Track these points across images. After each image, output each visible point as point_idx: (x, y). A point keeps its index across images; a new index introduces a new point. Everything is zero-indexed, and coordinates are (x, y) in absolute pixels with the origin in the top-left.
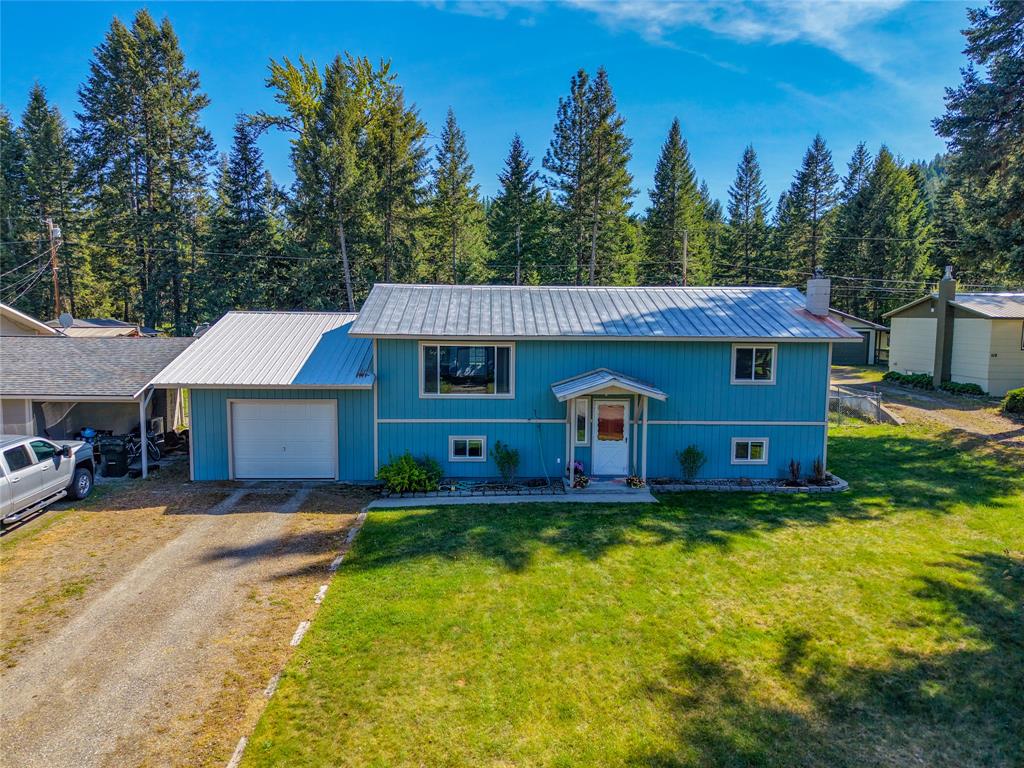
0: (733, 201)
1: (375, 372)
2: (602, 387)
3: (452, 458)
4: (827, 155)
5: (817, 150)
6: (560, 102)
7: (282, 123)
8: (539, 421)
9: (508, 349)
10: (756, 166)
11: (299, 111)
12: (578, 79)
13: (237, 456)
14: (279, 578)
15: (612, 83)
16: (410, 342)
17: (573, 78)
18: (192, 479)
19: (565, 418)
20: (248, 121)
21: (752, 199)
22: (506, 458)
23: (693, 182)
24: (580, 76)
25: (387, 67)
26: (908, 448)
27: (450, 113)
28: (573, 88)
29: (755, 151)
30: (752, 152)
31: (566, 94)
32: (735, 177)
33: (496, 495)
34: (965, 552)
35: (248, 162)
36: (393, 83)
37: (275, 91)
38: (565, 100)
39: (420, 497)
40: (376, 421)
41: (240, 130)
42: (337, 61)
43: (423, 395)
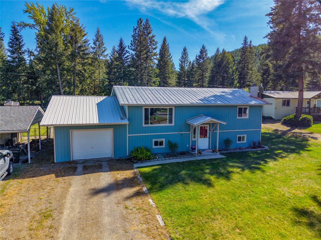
0: (180, 63)
1: (127, 118)
2: (208, 121)
3: (154, 147)
4: (206, 51)
5: (203, 49)
6: (134, 28)
7: (31, 26)
8: (182, 133)
9: (172, 109)
10: (187, 52)
11: (38, 22)
12: (139, 21)
13: (74, 152)
14: (128, 198)
15: (150, 23)
16: (139, 107)
17: (138, 20)
18: (55, 162)
19: (190, 132)
20: (17, 24)
21: (186, 62)
22: (172, 146)
23: (170, 57)
24: (140, 20)
25: (72, 10)
26: (268, 135)
27: (98, 28)
28: (138, 23)
29: (187, 48)
30: (186, 48)
31: (136, 26)
32: (181, 56)
33: (173, 159)
34: (319, 165)
35: (17, 39)
36: (74, 16)
37: (27, 14)
38: (135, 27)
39: (149, 162)
40: (128, 135)
41: (14, 27)
42: (54, 6)
43: (144, 125)
